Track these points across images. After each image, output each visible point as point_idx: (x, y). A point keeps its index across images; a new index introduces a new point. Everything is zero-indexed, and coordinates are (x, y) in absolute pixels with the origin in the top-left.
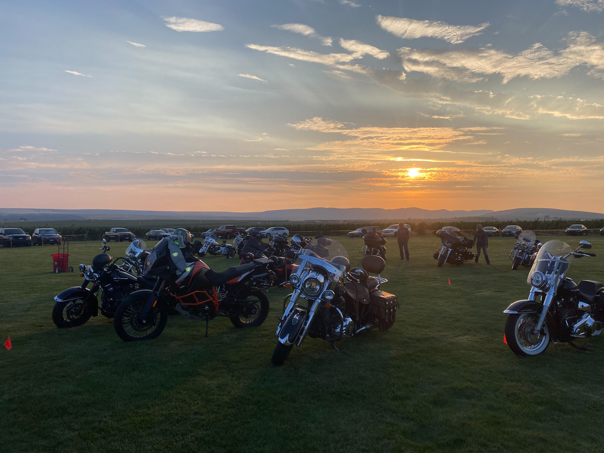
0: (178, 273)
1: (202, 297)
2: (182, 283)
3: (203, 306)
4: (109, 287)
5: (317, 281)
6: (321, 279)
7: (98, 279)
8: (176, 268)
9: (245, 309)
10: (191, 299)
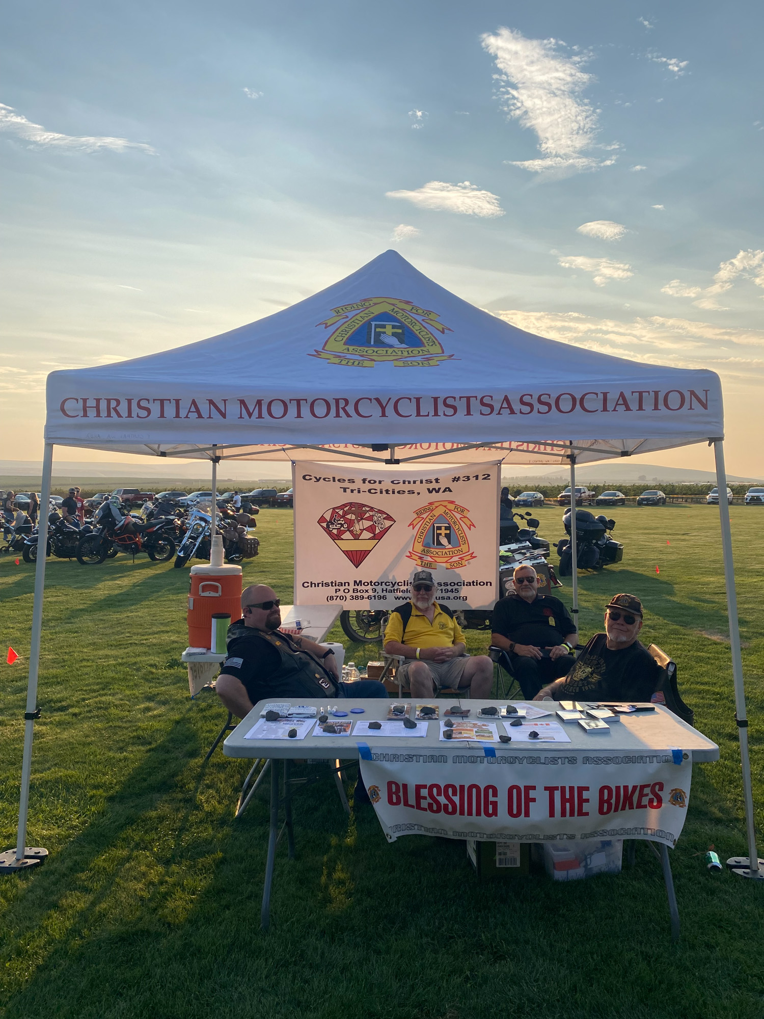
0: (117, 523)
1: (131, 539)
2: (119, 529)
3: (131, 545)
4: (59, 536)
5: (201, 525)
6: (203, 524)
7: (54, 530)
8: (115, 520)
9: (159, 549)
10: (123, 540)
